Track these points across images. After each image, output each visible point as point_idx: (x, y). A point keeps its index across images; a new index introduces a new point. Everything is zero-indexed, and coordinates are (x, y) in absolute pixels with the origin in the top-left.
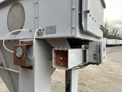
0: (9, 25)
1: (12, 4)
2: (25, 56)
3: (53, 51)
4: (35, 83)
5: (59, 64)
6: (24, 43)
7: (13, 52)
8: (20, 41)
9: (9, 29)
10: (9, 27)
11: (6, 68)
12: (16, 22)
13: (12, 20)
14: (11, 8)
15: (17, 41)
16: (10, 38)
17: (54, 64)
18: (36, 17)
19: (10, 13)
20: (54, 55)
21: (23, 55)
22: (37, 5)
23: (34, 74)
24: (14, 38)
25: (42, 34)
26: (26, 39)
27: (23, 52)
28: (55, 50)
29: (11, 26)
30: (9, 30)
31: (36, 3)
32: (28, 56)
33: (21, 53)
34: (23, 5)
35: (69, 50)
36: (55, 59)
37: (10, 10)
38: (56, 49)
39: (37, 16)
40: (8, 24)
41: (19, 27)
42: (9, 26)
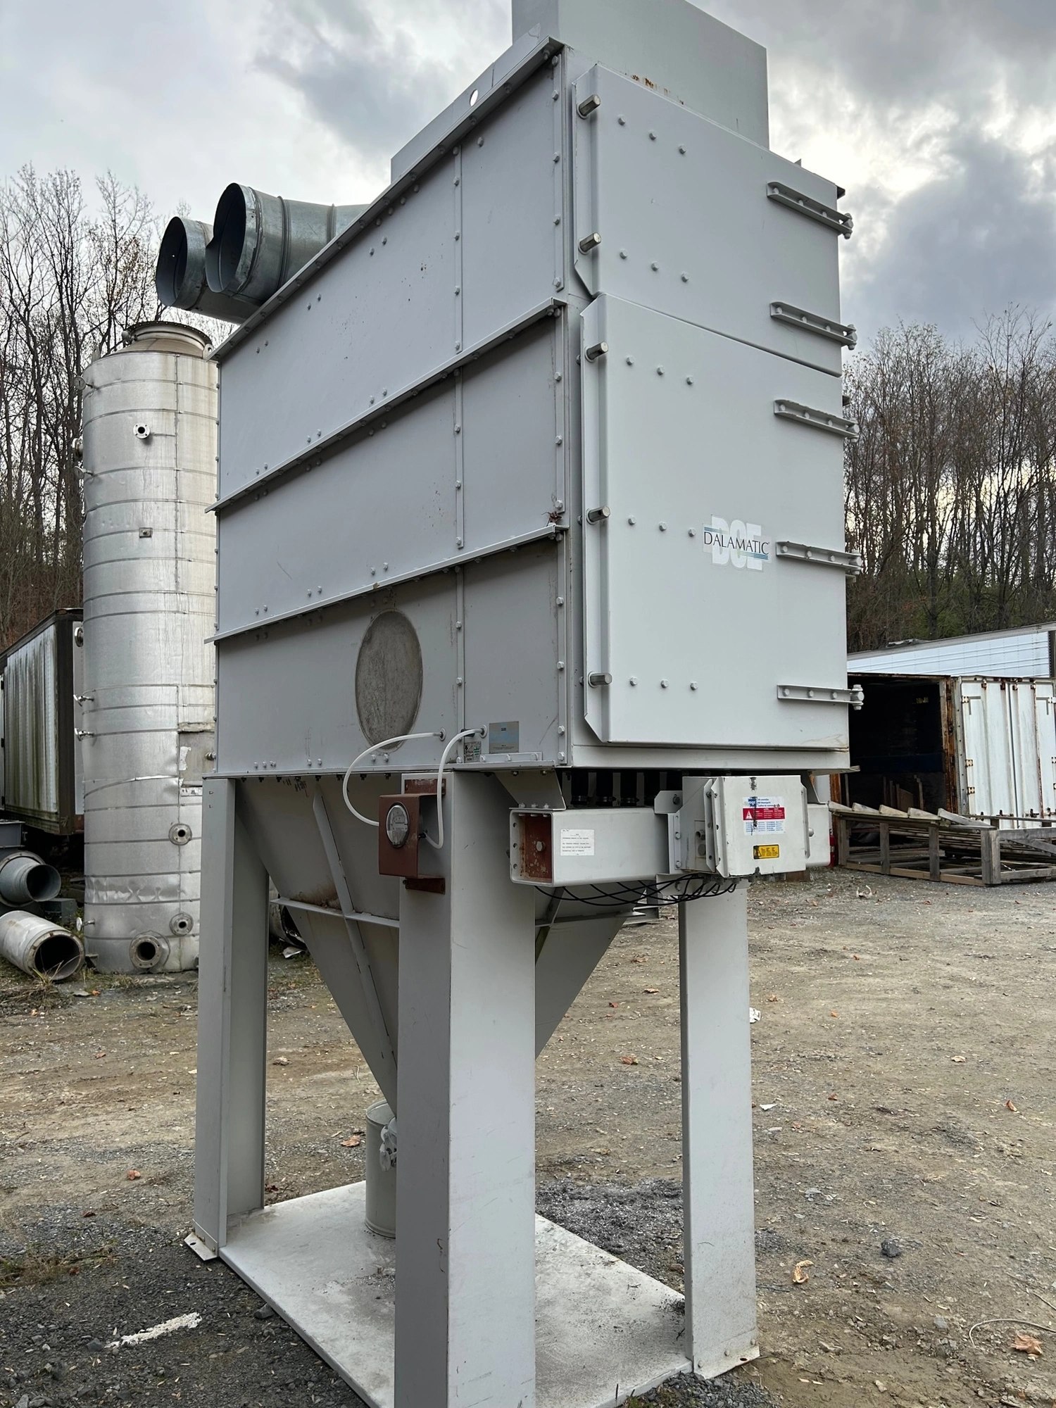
0: (361, 705)
1: (375, 616)
2: (415, 837)
3: (512, 820)
4: (454, 947)
5: (535, 868)
6: (418, 789)
7: (377, 824)
8: (405, 777)
9: (361, 722)
10: (364, 716)
11: (351, 914)
12: (389, 696)
13: (374, 684)
14: (370, 632)
15: (391, 778)
16: (367, 768)
17: (519, 868)
18: (460, 685)
19: (367, 652)
20: (515, 835)
21: (408, 833)
22: (460, 635)
23: (449, 912)
24: (381, 767)
25: (478, 751)
26: (425, 771)
27: (409, 825)
28: (516, 814)
29: (371, 713)
30: (364, 730)
31: (459, 628)
32: (428, 838)
33: (404, 828)
34: (415, 625)
35: (554, 814)
36: (522, 849)
37: (367, 641)
38: (522, 809)
39: (460, 679)
40: (357, 698)
41: (403, 717)
42: (363, 711)
